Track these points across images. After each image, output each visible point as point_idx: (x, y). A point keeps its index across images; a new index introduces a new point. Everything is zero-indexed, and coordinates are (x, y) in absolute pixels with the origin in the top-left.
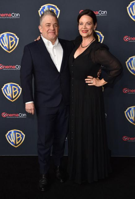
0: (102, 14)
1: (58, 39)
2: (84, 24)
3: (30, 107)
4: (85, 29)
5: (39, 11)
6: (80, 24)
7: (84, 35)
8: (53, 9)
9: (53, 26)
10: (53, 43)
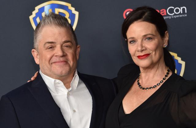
1: (79, 74)
2: (139, 41)
4: (142, 51)
5: (31, 18)
6: (131, 42)
7: (142, 63)
8: (62, 11)
9: (62, 46)
10: (67, 85)
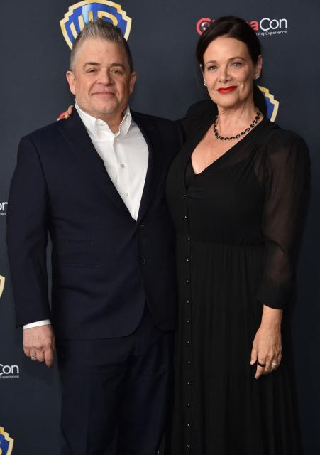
0: (271, 30)
2: (223, 67)
3: (39, 338)
4: (226, 81)
5: (62, 23)
6: (209, 68)
8: (107, 15)
9: (108, 70)
